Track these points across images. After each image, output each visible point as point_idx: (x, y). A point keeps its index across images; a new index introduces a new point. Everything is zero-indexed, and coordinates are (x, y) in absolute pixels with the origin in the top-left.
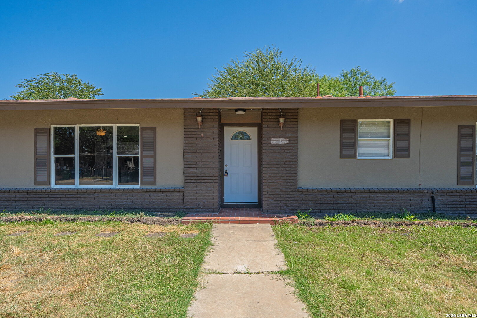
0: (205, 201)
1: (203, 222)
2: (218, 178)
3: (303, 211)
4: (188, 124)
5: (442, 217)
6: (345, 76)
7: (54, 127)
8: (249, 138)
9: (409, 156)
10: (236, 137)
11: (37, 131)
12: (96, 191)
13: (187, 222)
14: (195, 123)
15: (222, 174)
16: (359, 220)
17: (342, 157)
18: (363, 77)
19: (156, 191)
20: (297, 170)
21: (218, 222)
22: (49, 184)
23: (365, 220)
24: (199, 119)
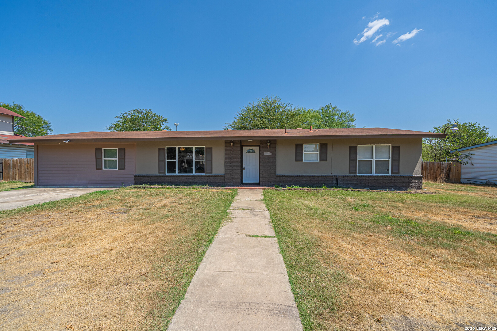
0: (234, 181)
1: (233, 189)
2: (240, 170)
3: (278, 185)
4: (226, 146)
5: (340, 187)
6: (322, 110)
7: (167, 148)
8: (254, 152)
9: (326, 160)
10: (248, 152)
11: (159, 149)
12: (186, 176)
13: (227, 189)
14: (230, 146)
15: (242, 169)
16: (302, 188)
17: (296, 161)
18: (334, 110)
19: (212, 176)
20: (276, 167)
21: (240, 189)
22: (165, 173)
23: (304, 188)
24: (232, 144)
